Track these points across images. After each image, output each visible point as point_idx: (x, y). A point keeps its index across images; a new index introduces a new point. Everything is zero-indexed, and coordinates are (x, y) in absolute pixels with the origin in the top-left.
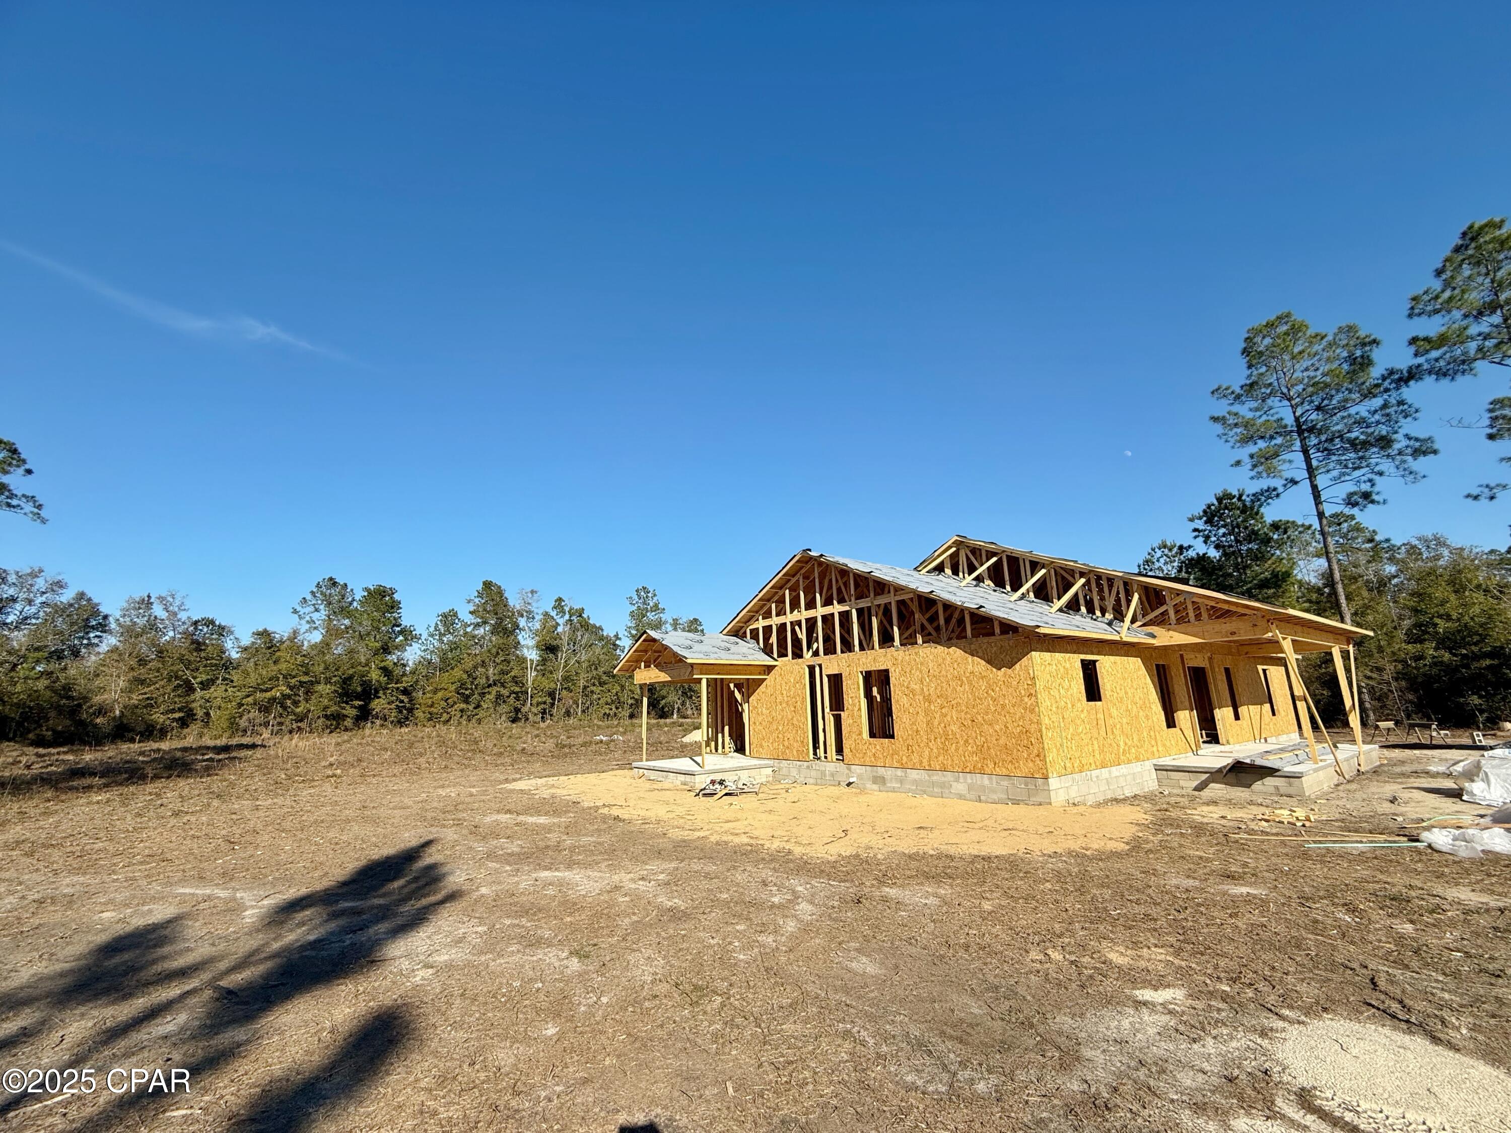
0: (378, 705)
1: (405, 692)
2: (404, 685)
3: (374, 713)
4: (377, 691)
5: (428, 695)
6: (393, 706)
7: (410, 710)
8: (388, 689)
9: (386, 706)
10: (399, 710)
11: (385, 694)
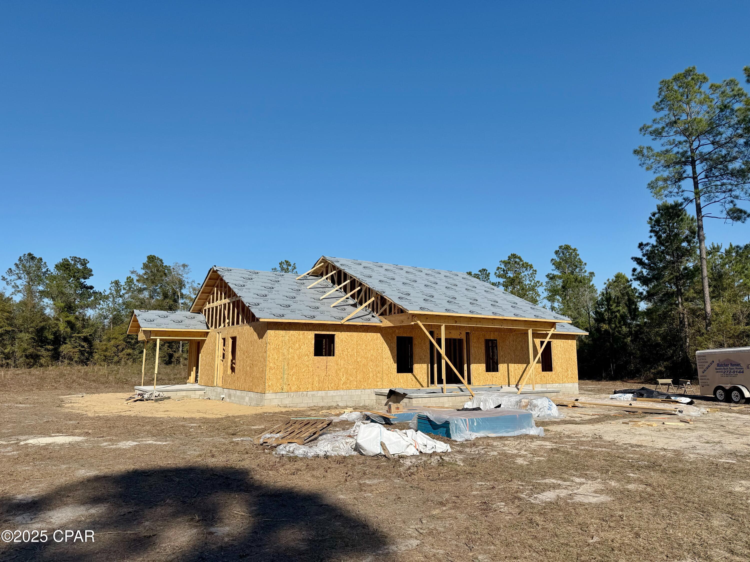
0: (65, 349)
1: (85, 339)
2: (84, 334)
3: (63, 355)
4: (65, 339)
5: (104, 343)
6: (77, 350)
7: (91, 353)
8: (73, 337)
9: (71, 350)
10: (82, 353)
11: (70, 341)
